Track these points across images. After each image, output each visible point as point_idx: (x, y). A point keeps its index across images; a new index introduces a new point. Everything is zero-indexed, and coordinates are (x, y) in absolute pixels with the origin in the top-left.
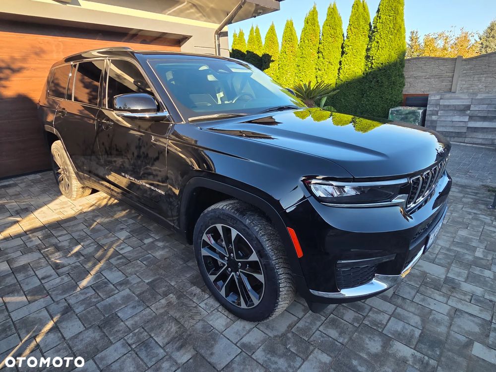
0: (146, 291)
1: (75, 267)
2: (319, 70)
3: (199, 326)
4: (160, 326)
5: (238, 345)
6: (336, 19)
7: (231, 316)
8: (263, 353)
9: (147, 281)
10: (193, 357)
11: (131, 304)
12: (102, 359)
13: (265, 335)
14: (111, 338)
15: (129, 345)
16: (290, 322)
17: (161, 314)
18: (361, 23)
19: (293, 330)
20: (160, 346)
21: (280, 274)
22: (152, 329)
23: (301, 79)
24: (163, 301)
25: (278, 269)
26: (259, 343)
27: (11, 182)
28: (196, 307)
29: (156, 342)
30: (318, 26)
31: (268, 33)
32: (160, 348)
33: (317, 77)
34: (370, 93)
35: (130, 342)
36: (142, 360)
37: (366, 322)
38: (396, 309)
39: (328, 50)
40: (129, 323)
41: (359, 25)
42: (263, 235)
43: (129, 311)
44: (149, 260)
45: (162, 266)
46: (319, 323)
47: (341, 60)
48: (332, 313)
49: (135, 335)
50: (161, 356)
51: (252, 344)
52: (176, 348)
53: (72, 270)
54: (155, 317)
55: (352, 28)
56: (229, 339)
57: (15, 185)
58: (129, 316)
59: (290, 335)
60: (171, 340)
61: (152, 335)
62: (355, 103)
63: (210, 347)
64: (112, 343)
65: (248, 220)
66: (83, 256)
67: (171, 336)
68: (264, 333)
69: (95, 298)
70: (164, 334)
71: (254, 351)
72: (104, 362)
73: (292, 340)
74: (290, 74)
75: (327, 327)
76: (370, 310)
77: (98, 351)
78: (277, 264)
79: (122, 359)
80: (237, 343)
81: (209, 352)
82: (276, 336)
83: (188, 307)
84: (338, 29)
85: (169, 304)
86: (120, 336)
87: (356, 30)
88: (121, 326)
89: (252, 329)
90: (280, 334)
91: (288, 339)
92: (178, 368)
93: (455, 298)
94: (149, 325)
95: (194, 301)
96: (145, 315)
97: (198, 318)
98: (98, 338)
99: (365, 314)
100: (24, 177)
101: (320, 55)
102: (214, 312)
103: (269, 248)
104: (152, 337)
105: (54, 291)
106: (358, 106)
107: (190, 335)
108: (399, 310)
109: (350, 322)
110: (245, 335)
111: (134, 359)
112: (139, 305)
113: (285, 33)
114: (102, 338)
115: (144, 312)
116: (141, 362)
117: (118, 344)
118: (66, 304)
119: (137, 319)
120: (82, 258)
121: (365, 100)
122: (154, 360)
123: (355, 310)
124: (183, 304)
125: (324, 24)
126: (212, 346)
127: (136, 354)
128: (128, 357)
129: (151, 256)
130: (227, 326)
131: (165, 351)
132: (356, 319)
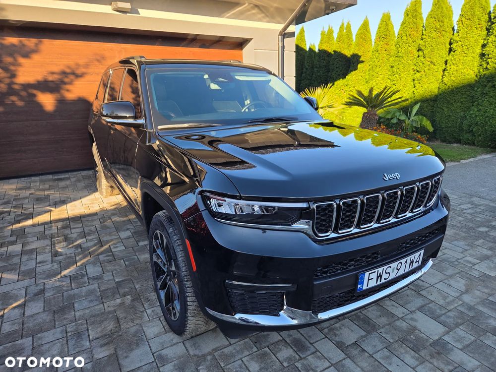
0: (110, 289)
1: (68, 258)
2: (418, 71)
3: (133, 330)
4: (101, 322)
5: (155, 355)
6: (444, 9)
7: (167, 327)
8: (172, 368)
9: (117, 280)
10: (109, 356)
11: (92, 297)
12: (39, 339)
13: (185, 351)
14: (57, 323)
15: (66, 333)
16: (214, 346)
17: (109, 312)
18: (477, 13)
19: (216, 354)
20: (89, 339)
21: (188, 287)
22: (93, 323)
23: (394, 83)
24: (119, 301)
25: (186, 281)
26: (175, 358)
27: (62, 176)
28: (142, 312)
29: (89, 335)
30: (421, 19)
31: (360, 29)
32: (88, 341)
33: (414, 80)
34: (483, 101)
35: (69, 330)
36: (68, 348)
37: (298, 365)
38: (344, 359)
39: (431, 47)
40: (78, 314)
41: (473, 15)
42: (179, 245)
43: (85, 303)
44: (132, 261)
45: (139, 268)
46: (246, 353)
47: (447, 58)
48: (268, 347)
49: (76, 325)
50: (84, 348)
51: (169, 357)
52: (101, 345)
53: (65, 259)
54: (102, 314)
55: (464, 20)
56: (150, 347)
57: (68, 179)
58: (82, 308)
59: (209, 358)
60: (102, 337)
61: (89, 329)
62: (462, 114)
63: (129, 351)
64: (55, 327)
65: (171, 229)
66: (81, 248)
67: (105, 333)
68: (187, 350)
69: (66, 287)
70: (99, 329)
71: (165, 363)
72: (40, 342)
73: (208, 363)
74: (381, 76)
75: (252, 359)
76: (313, 353)
77: (41, 331)
78: (186, 276)
79: (54, 343)
80: (155, 352)
81: (125, 355)
82: (195, 355)
83: (136, 310)
84: (446, 21)
85: (122, 304)
86: (65, 323)
87: (468, 22)
88: (71, 315)
89: (178, 343)
90: (200, 354)
91: (205, 360)
92: (91, 362)
93: (431, 365)
94: (93, 319)
95: (145, 306)
96: (95, 310)
97: (138, 322)
98: (47, 321)
99: (302, 356)
100: (79, 172)
101: (421, 53)
102: (155, 320)
103: (181, 259)
104: (88, 330)
105: (40, 275)
106: (466, 117)
107: (121, 336)
108: (348, 362)
109: (281, 360)
110: (167, 347)
111: (62, 345)
112: (96, 300)
113: (380, 28)
114: (50, 321)
115: (96, 307)
116: (66, 349)
117: (59, 330)
118: (43, 287)
119: (87, 311)
120: (80, 250)
121: (476, 109)
122: (77, 350)
123: (295, 349)
124: (133, 307)
125: (428, 17)
126: (132, 350)
127: (67, 341)
128: (60, 342)
129: (136, 258)
130: (157, 335)
131: (90, 344)
132: (289, 359)
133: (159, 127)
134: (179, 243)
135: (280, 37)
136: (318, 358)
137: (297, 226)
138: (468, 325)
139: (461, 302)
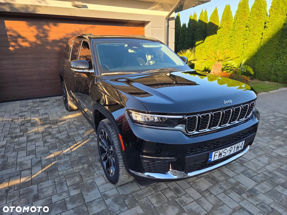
0: (76, 160)
1: (52, 144)
2: (246, 39)
3: (89, 181)
4: (73, 177)
5: (102, 194)
6: (262, 3)
7: (107, 180)
8: (111, 201)
9: (79, 156)
10: (78, 194)
11: (66, 165)
12: (41, 185)
13: (117, 192)
14: (49, 178)
15: (55, 183)
16: (133, 190)
17: (77, 172)
18: (281, 5)
19: (134, 194)
20: (67, 186)
21: (120, 159)
22: (68, 178)
23: (232, 46)
24: (81, 167)
25: (119, 156)
26: (112, 196)
27: (45, 99)
28: (94, 172)
29: (67, 184)
30: (248, 9)
31: (212, 14)
32: (67, 187)
33: (243, 44)
34: (283, 57)
35: (56, 181)
36: (56, 190)
37: (177, 200)
38: (201, 198)
39: (253, 25)
40: (60, 173)
41: (279, 6)
42: (114, 137)
43: (64, 168)
44: (86, 146)
45: (91, 150)
46: (150, 194)
47: (263, 32)
48: (161, 191)
49: (60, 178)
50: (65, 190)
51: (109, 195)
52: (73, 189)
53: (51, 145)
54: (73, 173)
55: (273, 9)
56: (99, 190)
57: (48, 101)
58: (62, 170)
59: (130, 196)
60: (74, 184)
61: (67, 180)
62: (271, 64)
63: (88, 192)
64: (48, 180)
65: (110, 129)
66: (59, 139)
67: (75, 183)
68: (118, 192)
69: (53, 159)
70: (72, 181)
71: (107, 198)
72: (41, 187)
73: (129, 199)
74: (224, 42)
75: (153, 197)
76: (185, 195)
77: (41, 182)
78: (119, 153)
79: (49, 187)
80: (102, 193)
81: (86, 194)
82: (123, 195)
83: (90, 172)
84: (262, 10)
85: (83, 168)
86: (54, 178)
87: (276, 11)
88: (57, 174)
89: (113, 188)
90: (125, 194)
91: (128, 197)
92: (69, 197)
93: (247, 201)
94: (68, 176)
95: (95, 169)
96: (69, 171)
97: (92, 177)
98: (44, 176)
99: (179, 196)
100: (53, 97)
101: (247, 29)
102: (101, 176)
103: (116, 144)
104: (66, 181)
105: (38, 153)
106: (273, 66)
107: (83, 184)
108: (203, 199)
109: (167, 198)
110: (108, 190)
111: (53, 189)
112: (69, 166)
113: (224, 14)
114: (46, 177)
115: (69, 170)
116: (55, 191)
117: (51, 181)
118: (40, 159)
119: (65, 172)
120: (58, 140)
121: (279, 62)
122: (61, 191)
123: (175, 192)
124: (89, 170)
125: (252, 7)
126: (90, 192)
127: (56, 187)
128: (52, 187)
129: (89, 144)
130: (103, 184)
131: (68, 188)
132: (172, 197)
133: (102, 74)
134: (115, 136)
135: (166, 20)
136: (187, 197)
137: (177, 127)
138: (268, 181)
139: (265, 170)
